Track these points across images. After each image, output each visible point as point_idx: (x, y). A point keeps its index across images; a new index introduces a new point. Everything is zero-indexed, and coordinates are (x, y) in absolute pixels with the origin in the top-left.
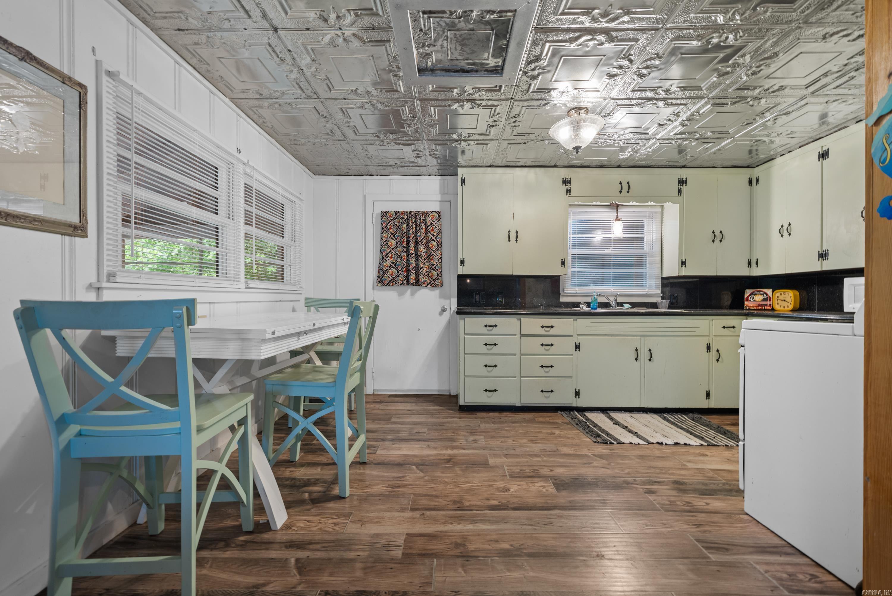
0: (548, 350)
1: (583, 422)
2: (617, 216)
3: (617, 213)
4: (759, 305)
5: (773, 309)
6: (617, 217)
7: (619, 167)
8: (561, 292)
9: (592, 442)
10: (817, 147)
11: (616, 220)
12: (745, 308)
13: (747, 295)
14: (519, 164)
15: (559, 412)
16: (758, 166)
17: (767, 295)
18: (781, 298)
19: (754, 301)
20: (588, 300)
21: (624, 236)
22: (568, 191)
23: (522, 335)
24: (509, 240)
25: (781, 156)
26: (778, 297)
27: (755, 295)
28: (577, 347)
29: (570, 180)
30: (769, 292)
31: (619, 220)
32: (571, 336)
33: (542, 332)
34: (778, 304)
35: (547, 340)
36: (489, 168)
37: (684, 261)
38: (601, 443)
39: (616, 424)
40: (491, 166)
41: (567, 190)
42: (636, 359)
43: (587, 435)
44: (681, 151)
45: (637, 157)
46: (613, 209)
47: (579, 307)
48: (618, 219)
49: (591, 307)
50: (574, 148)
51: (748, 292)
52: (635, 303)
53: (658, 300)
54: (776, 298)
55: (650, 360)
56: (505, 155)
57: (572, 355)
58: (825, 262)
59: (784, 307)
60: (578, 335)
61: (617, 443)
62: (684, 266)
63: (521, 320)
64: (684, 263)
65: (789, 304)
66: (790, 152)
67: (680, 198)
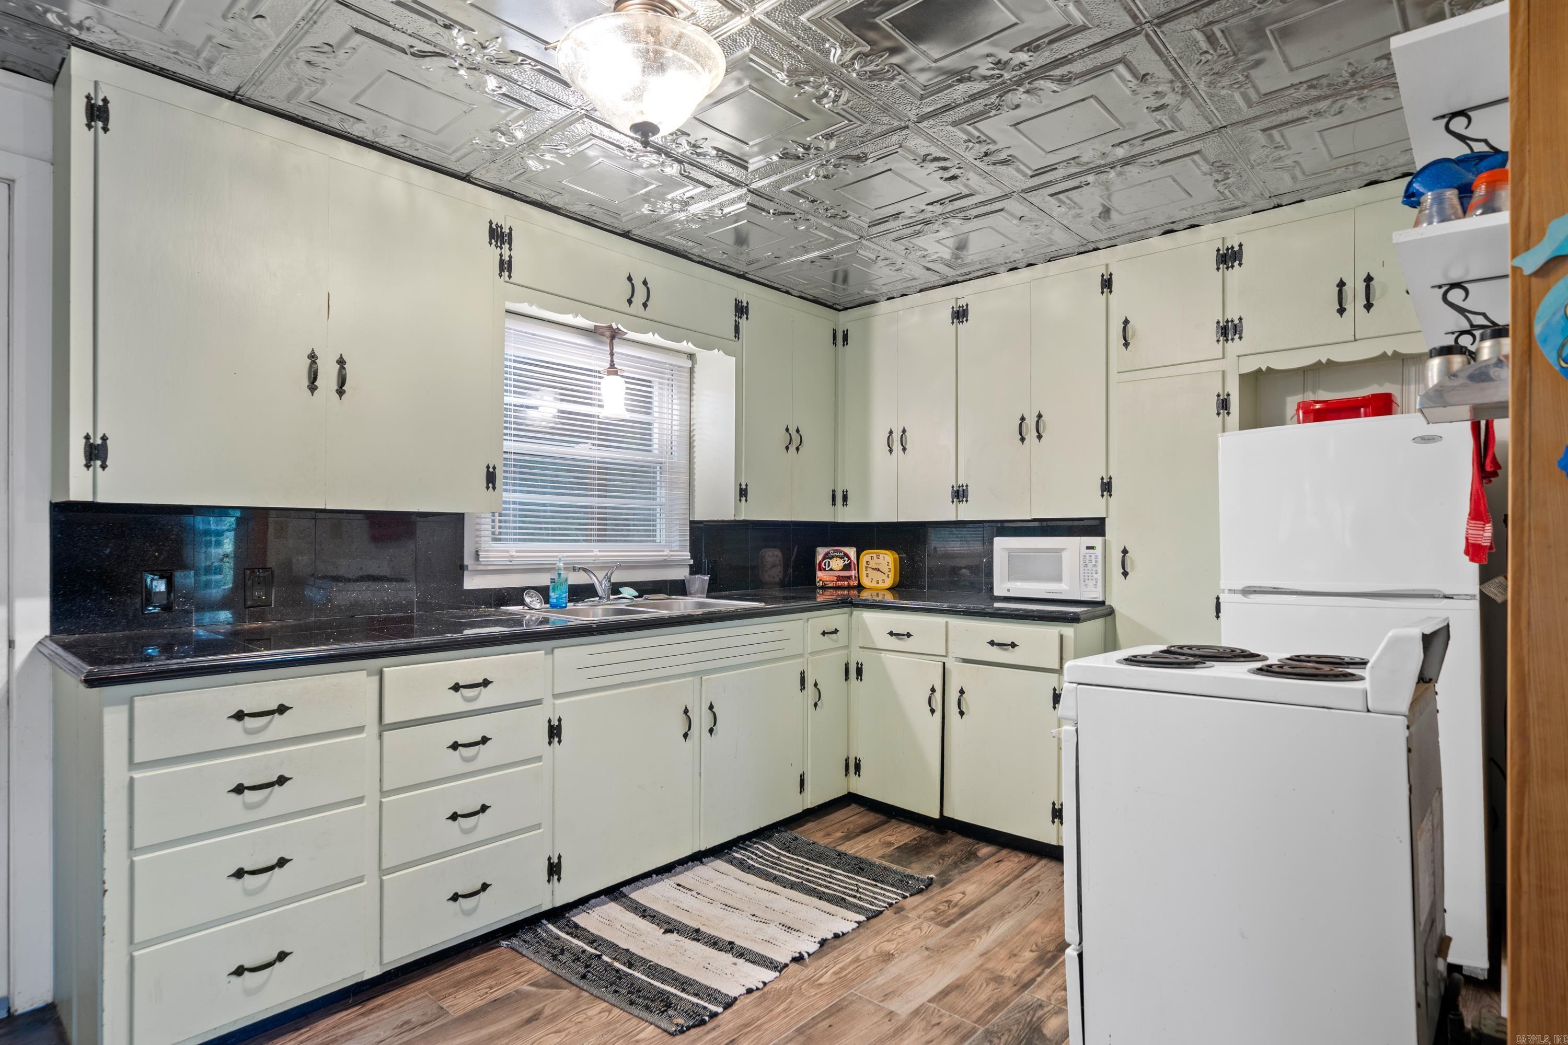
0: (473, 758)
1: (591, 956)
2: (612, 361)
3: (612, 354)
4: (840, 578)
5: (860, 587)
6: (612, 365)
7: (626, 235)
8: (467, 561)
9: (667, 1037)
10: (947, 298)
11: (609, 373)
12: (818, 584)
13: (819, 558)
14: (357, 130)
15: (504, 943)
16: (846, 309)
17: (849, 558)
18: (872, 565)
19: (831, 570)
20: (543, 580)
21: (628, 416)
22: (505, 266)
23: (384, 727)
24: (312, 388)
25: (888, 299)
26: (868, 563)
27: (832, 557)
28: (554, 732)
29: (510, 234)
30: (852, 552)
31: (616, 373)
32: (538, 702)
33: (456, 703)
34: (867, 575)
35: (468, 730)
36: (227, 103)
37: (744, 487)
38: (689, 1028)
39: (671, 931)
40: (232, 97)
41: (502, 262)
42: (686, 736)
43: (633, 1009)
44: (741, 239)
45: (681, 223)
46: (601, 342)
47: (522, 603)
48: (612, 370)
49: (553, 601)
50: (636, 128)
51: (821, 552)
52: (641, 582)
53: (681, 574)
54: (865, 564)
55: (711, 731)
56: (318, 73)
57: (539, 759)
58: (962, 506)
59: (878, 583)
60: (556, 696)
61: (725, 1008)
62: (743, 499)
63: (381, 674)
64: (743, 493)
65: (885, 577)
66: (904, 295)
67: (738, 344)
